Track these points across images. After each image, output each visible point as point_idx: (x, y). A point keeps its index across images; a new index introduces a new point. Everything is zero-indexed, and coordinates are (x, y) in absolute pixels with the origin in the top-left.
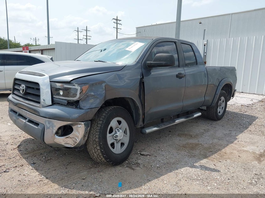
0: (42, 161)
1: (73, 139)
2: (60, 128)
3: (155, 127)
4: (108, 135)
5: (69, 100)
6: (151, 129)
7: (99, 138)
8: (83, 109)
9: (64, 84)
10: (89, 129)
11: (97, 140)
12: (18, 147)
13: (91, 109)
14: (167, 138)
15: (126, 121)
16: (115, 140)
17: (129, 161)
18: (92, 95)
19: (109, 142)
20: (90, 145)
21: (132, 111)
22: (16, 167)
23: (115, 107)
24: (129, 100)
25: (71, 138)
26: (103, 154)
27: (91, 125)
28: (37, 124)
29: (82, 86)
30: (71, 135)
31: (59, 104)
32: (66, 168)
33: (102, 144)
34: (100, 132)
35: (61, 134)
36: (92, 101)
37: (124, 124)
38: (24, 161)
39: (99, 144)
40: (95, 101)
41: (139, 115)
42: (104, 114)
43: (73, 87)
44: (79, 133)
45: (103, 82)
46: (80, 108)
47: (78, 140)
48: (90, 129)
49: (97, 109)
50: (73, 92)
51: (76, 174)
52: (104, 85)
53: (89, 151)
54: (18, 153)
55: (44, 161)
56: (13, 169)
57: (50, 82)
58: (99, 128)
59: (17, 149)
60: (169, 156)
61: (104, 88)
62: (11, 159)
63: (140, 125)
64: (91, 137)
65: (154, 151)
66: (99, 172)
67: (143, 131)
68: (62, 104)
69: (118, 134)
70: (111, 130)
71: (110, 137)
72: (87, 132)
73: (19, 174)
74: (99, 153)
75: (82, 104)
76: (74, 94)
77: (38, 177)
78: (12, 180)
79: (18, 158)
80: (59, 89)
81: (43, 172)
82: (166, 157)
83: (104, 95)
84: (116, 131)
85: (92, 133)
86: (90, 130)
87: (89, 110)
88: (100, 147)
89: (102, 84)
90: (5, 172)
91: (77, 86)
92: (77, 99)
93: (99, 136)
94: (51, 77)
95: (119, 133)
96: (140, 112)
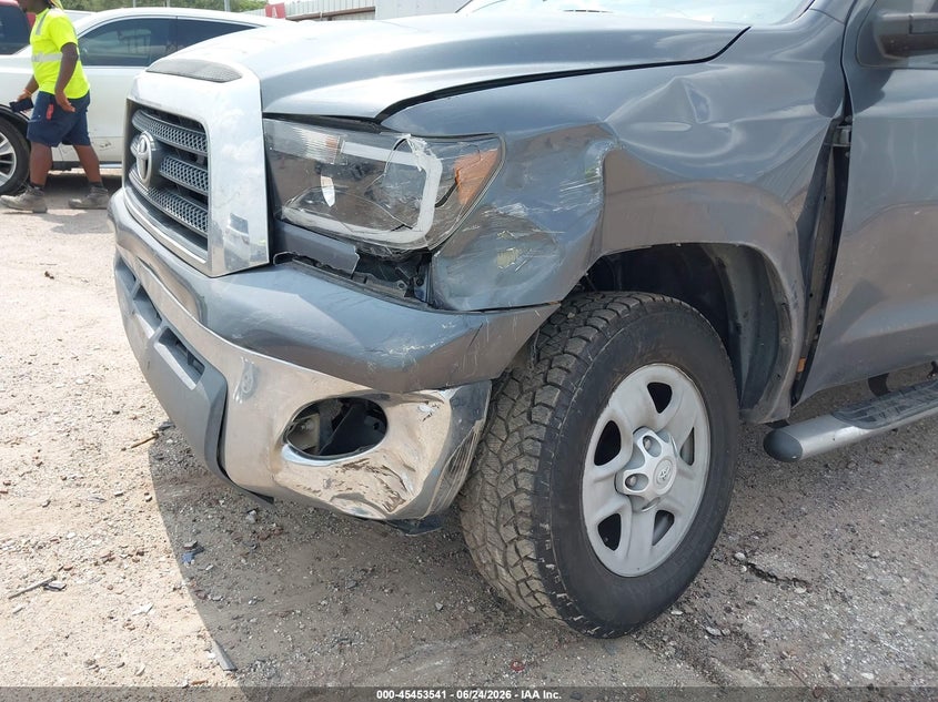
0: (239, 540)
1: (384, 478)
2: (313, 408)
3: (848, 420)
4: (592, 472)
5: (368, 245)
6: (831, 434)
7: (536, 493)
8: (449, 309)
9: (345, 134)
10: (478, 425)
11: (523, 501)
12: (156, 436)
13: (498, 315)
14: (885, 471)
15: (697, 383)
16: (626, 502)
17: (688, 609)
18: (516, 219)
19: (593, 515)
20: (479, 520)
21: (738, 328)
22: (109, 558)
23: (647, 298)
24: (727, 261)
25: (373, 469)
26: (551, 585)
27: (494, 402)
28: (194, 363)
29: (456, 153)
30: (371, 455)
31: (314, 262)
32: (346, 611)
33: (554, 529)
34: (543, 457)
35: (321, 441)
36: (508, 259)
37: (687, 402)
38: (154, 530)
39: (535, 529)
40: (530, 260)
41: (780, 354)
42: (578, 347)
43: (399, 158)
44: (420, 449)
45: (598, 131)
46: (436, 305)
47: (410, 487)
48: (486, 431)
49: (540, 316)
50: (394, 190)
51: (391, 664)
52: (596, 152)
53: (471, 544)
54: (147, 471)
55: (247, 536)
56: (89, 574)
57: (265, 115)
58: (541, 433)
59: (148, 445)
60: (925, 608)
61: (598, 171)
62: (102, 501)
63: (773, 411)
64: (490, 476)
65: (826, 556)
66: (517, 667)
67: (784, 446)
68: (327, 268)
69: (648, 467)
70: (610, 444)
71: (601, 484)
72: (464, 449)
73: (105, 614)
74: (529, 578)
75: (446, 276)
76: (398, 210)
77: (189, 654)
78: (61, 647)
79: (137, 499)
80: (320, 168)
81: (224, 616)
82: (909, 609)
83: (591, 223)
84: (635, 447)
85: (498, 456)
86: (483, 432)
87: (487, 319)
88: (540, 550)
89: (587, 143)
90: (45, 586)
91: (419, 153)
92: (420, 241)
93: (536, 483)
94: (269, 90)
95: (658, 459)
96: (789, 338)
